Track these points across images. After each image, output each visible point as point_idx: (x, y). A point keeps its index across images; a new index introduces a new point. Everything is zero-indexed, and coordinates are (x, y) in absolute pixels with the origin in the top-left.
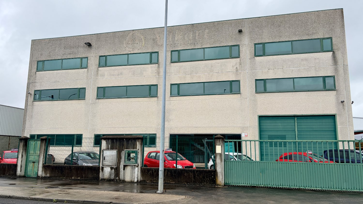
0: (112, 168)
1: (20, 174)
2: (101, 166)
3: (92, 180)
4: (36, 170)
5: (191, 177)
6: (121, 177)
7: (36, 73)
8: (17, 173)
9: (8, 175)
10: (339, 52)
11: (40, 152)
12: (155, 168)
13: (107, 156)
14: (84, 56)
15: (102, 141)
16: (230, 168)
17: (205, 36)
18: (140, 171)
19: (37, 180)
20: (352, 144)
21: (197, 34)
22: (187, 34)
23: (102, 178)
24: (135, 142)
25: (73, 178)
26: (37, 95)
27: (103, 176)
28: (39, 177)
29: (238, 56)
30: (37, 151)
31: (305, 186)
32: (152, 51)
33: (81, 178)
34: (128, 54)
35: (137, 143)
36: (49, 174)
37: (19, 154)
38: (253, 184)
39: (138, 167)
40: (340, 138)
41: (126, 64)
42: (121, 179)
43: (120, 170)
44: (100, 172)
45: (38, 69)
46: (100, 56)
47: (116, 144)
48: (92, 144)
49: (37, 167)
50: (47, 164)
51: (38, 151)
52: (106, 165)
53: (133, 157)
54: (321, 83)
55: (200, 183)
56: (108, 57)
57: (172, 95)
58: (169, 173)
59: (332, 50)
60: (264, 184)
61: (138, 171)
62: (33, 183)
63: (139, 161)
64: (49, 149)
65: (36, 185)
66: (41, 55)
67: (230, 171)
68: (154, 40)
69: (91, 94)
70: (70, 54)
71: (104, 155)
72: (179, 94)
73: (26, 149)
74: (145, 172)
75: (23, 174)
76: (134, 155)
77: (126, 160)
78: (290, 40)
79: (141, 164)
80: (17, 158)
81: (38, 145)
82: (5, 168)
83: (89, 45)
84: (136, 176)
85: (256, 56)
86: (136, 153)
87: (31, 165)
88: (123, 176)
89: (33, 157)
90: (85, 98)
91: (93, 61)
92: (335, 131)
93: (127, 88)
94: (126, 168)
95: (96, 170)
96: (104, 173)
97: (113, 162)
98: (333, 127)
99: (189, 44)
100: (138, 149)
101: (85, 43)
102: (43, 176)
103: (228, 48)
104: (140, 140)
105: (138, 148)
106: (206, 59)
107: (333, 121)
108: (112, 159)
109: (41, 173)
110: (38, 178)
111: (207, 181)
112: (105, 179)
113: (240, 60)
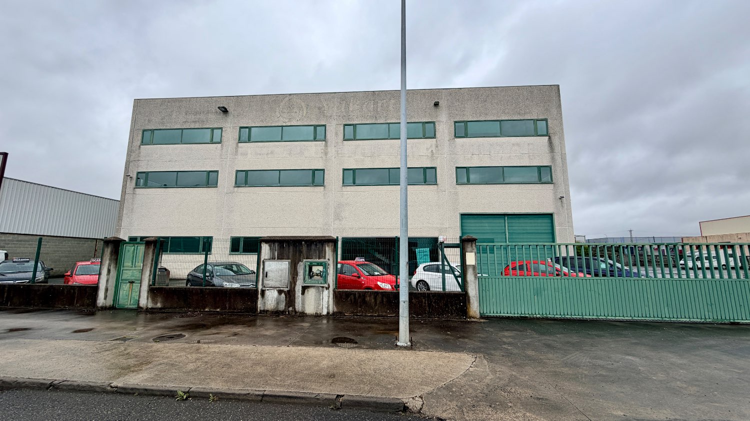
0: (280, 292)
1: (103, 303)
2: (260, 287)
3: (243, 312)
4: (135, 295)
5: (424, 305)
6: (298, 307)
7: (140, 147)
8: (98, 301)
9: (80, 306)
10: (556, 137)
11: (144, 264)
12: (360, 290)
13: (272, 271)
14: (215, 126)
15: (262, 245)
16: (485, 289)
17: (391, 108)
18: (331, 296)
19: (137, 315)
20: (571, 248)
21: (380, 105)
22: (366, 104)
23: (262, 309)
24: (322, 247)
25: (206, 310)
26: (142, 181)
27: (265, 306)
28: (142, 308)
29: (433, 136)
30: (138, 262)
31: (606, 315)
32: (316, 124)
33: (222, 309)
34: (282, 126)
35: (327, 248)
36: (162, 302)
37: (102, 268)
38: (523, 313)
39: (328, 289)
40: (558, 241)
41: (280, 139)
42: (297, 310)
43: (296, 296)
44: (258, 298)
45: (144, 142)
46: (241, 128)
47: (287, 250)
48: (228, 251)
49: (137, 290)
50: (157, 286)
51: (140, 261)
52: (270, 286)
53: (318, 272)
54: (536, 174)
55: (440, 314)
56: (253, 129)
57: (345, 184)
58: (385, 300)
59: (547, 135)
60: (541, 313)
61: (329, 297)
62: (128, 324)
63: (331, 279)
64: (161, 260)
65: (135, 330)
66: (149, 121)
67: (484, 292)
68: (319, 108)
69: (226, 179)
70: (195, 122)
71: (266, 269)
72: (354, 183)
73: (117, 259)
74: (341, 297)
75: (109, 302)
76: (321, 268)
77: (307, 277)
78: (498, 119)
79: (333, 284)
80: (100, 274)
81: (140, 251)
82: (74, 293)
83: (225, 111)
84: (325, 305)
85: (456, 137)
86: (325, 265)
87: (125, 287)
88: (300, 305)
89: (130, 273)
90: (217, 184)
91: (230, 134)
92: (553, 233)
93: (280, 172)
94: (306, 290)
95: (250, 296)
96: (266, 301)
97: (283, 282)
98: (550, 228)
99: (369, 117)
100: (329, 259)
101: (219, 108)
102: (149, 307)
103: (421, 124)
104: (331, 244)
105: (327, 257)
106: (391, 137)
107: (549, 221)
108: (281, 276)
109: (145, 301)
110: (139, 310)
111: (452, 312)
112: (267, 311)
113: (436, 141)
